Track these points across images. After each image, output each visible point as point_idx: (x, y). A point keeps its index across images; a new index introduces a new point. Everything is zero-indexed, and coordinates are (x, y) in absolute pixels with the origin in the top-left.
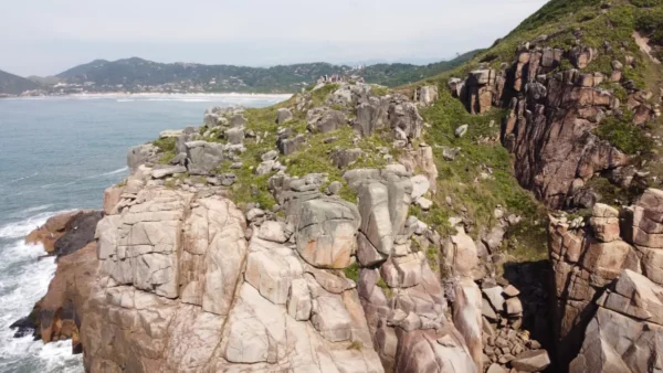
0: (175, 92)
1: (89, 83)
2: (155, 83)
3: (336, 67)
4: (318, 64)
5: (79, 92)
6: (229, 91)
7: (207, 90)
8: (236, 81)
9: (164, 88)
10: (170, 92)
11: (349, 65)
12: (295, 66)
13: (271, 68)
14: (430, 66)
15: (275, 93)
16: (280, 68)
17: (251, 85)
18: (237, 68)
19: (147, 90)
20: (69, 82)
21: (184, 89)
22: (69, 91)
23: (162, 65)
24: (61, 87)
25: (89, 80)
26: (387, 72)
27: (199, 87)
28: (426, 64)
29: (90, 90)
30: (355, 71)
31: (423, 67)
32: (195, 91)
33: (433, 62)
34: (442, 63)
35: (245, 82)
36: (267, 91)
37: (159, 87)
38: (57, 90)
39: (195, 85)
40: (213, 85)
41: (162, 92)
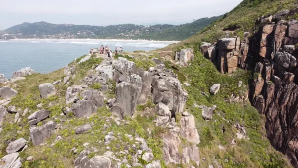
0: (60, 38)
1: (20, 34)
2: (51, 34)
3: (137, 26)
4: (129, 25)
5: (14, 38)
6: (86, 38)
7: (76, 38)
8: (90, 33)
9: (56, 36)
10: (58, 38)
11: (144, 25)
12: (118, 26)
13: (107, 27)
14: (181, 26)
15: (108, 39)
16: (111, 27)
17: (97, 34)
18: (91, 27)
19: (48, 37)
20: (10, 33)
21: (65, 37)
22: (9, 38)
23: (56, 25)
24: (5, 36)
25: (20, 33)
26: (161, 28)
27: (72, 36)
28: (179, 25)
29: (19, 37)
30: (146, 28)
32: (70, 38)
33: (182, 24)
34: (187, 24)
35: (95, 33)
36: (104, 38)
37: (54, 36)
38: (4, 37)
39: (70, 35)
40: (79, 35)
41: (54, 38)
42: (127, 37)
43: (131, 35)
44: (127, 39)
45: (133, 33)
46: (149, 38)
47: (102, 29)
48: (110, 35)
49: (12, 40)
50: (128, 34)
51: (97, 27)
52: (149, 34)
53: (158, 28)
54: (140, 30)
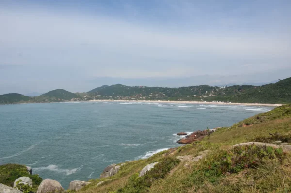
0: (132, 100)
1: (98, 96)
2: (125, 96)
3: (212, 88)
4: (203, 86)
5: (93, 99)
6: (158, 99)
7: (148, 99)
8: (162, 94)
9: (129, 98)
10: (130, 100)
11: (218, 86)
12: (191, 87)
13: (180, 88)
14: (263, 86)
15: (180, 101)
16: (184, 88)
17: (169, 96)
18: (164, 88)
19: (121, 99)
20: (90, 95)
21: (137, 98)
22: (89, 99)
23: (130, 87)
24: (86, 97)
25: (98, 94)
26: (239, 90)
27: (144, 97)
28: (261, 85)
29: (97, 98)
30: (222, 89)
31: (259, 87)
32: (142, 99)
33: (265, 84)
34: (271, 84)
35: (166, 95)
36: (176, 100)
37: (127, 97)
38: (84, 99)
39: (143, 96)
40: (151, 96)
41: (127, 100)
42: (200, 99)
43: (205, 97)
44: (200, 101)
45: (207, 94)
46: (225, 100)
47: (174, 90)
48: (182, 97)
49: (91, 101)
50: (201, 96)
51: (169, 89)
52: (225, 95)
53: (236, 89)
54: (215, 91)
